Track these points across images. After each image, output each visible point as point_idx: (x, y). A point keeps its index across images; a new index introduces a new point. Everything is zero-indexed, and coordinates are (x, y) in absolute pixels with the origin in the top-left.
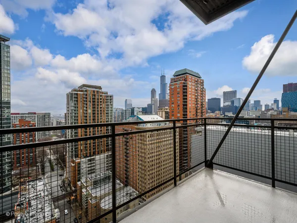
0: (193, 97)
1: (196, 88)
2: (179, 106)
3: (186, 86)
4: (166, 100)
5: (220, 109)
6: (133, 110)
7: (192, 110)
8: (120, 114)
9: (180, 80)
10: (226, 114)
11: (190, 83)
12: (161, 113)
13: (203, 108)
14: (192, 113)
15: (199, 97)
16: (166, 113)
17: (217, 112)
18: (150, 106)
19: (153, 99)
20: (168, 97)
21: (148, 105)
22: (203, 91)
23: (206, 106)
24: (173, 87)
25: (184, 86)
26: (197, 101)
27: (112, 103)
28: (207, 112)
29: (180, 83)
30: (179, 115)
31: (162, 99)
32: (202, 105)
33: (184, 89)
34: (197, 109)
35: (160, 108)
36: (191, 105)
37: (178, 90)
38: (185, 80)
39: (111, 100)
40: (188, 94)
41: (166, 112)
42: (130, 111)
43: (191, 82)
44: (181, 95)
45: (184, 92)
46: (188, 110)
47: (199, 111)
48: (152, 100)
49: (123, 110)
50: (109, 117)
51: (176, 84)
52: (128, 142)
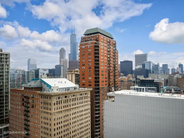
0: (106, 58)
1: (109, 50)
2: (90, 68)
3: (98, 47)
4: (77, 62)
5: (132, 72)
6: (37, 72)
7: (104, 73)
8: (21, 76)
9: (91, 40)
10: (138, 77)
11: (102, 44)
12: (70, 75)
13: (116, 71)
14: (105, 76)
15: (112, 59)
16: (77, 76)
17: (130, 75)
18: (58, 68)
19: (62, 60)
20: (78, 58)
21: (57, 66)
22: (115, 53)
23: (119, 69)
24: (83, 47)
25: (95, 46)
26: (109, 64)
27: (8, 63)
28: (120, 76)
29: (92, 43)
30: (90, 78)
31: (72, 60)
32: (114, 67)
33: (96, 50)
34: (109, 72)
35: (70, 70)
36: (103, 67)
37: (90, 50)
38: (97, 40)
39: (6, 59)
40: (100, 56)
41: (76, 74)
42: (34, 73)
43: (103, 42)
44: (92, 56)
45: (95, 53)
46: (100, 73)
47: (111, 74)
48: (60, 61)
49: (24, 72)
50: (4, 81)
51: (87, 44)
52: (29, 112)
